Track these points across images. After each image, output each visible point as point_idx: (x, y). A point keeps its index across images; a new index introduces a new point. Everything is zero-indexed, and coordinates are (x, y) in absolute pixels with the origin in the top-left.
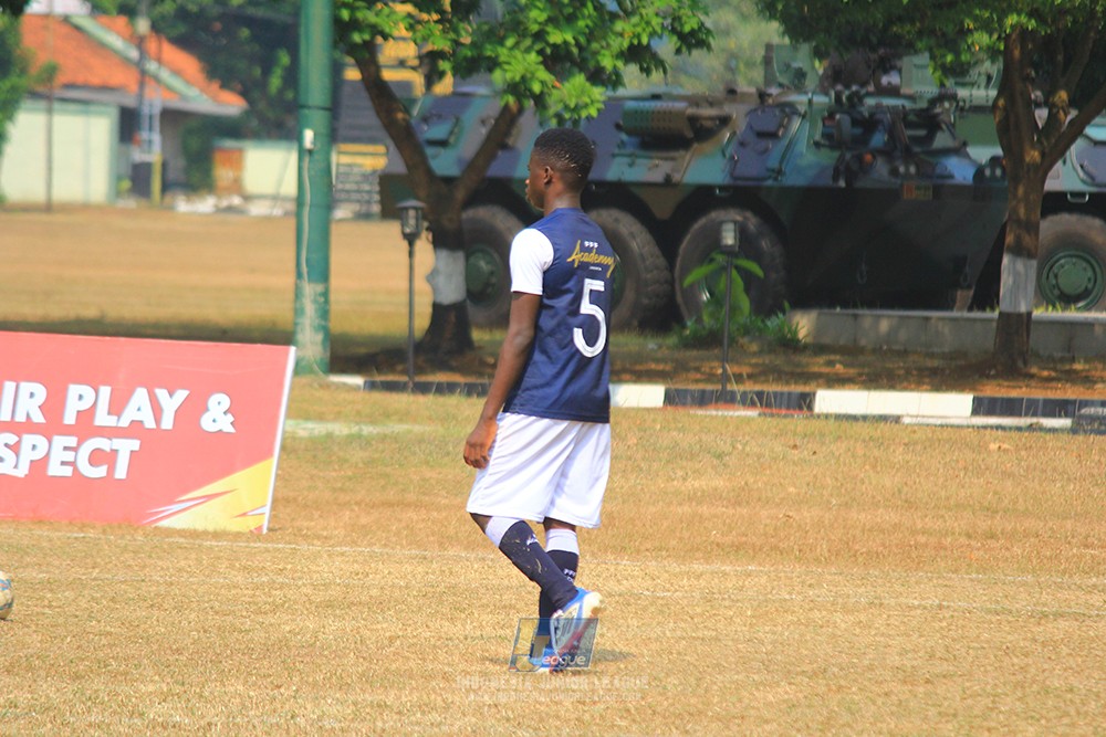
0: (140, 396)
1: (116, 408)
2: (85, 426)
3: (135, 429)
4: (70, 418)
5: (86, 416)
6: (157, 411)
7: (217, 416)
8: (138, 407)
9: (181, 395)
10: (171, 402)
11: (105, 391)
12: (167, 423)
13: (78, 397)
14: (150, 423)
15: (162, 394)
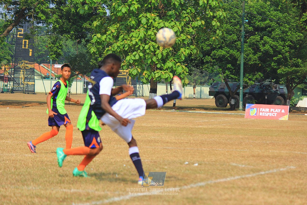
0: (277, 110)
1: (275, 111)
2: (272, 112)
3: (276, 112)
4: (271, 111)
5: (272, 111)
6: (278, 111)
7: (283, 111)
8: (277, 111)
9: (280, 110)
10: (279, 110)
11: (274, 109)
12: (279, 112)
13: (272, 110)
14: (278, 112)
15: (278, 110)
